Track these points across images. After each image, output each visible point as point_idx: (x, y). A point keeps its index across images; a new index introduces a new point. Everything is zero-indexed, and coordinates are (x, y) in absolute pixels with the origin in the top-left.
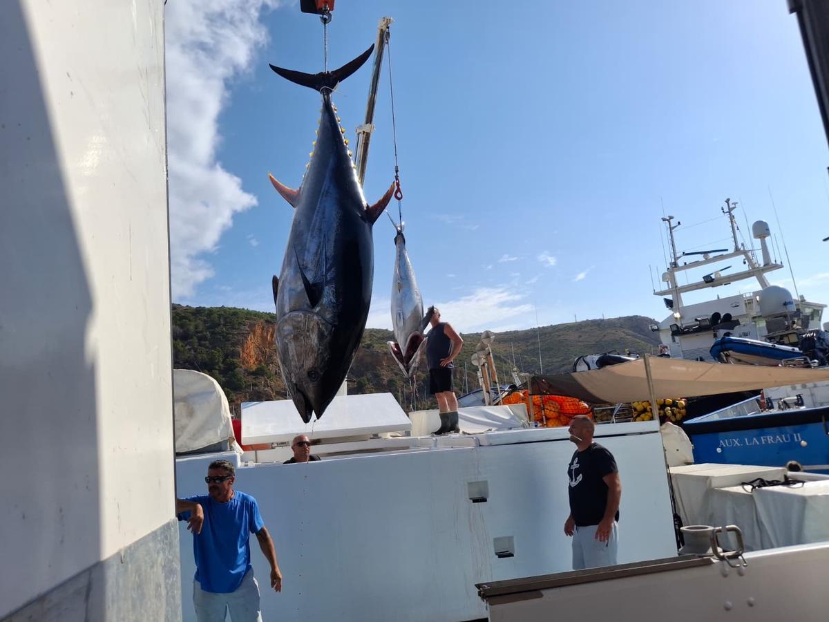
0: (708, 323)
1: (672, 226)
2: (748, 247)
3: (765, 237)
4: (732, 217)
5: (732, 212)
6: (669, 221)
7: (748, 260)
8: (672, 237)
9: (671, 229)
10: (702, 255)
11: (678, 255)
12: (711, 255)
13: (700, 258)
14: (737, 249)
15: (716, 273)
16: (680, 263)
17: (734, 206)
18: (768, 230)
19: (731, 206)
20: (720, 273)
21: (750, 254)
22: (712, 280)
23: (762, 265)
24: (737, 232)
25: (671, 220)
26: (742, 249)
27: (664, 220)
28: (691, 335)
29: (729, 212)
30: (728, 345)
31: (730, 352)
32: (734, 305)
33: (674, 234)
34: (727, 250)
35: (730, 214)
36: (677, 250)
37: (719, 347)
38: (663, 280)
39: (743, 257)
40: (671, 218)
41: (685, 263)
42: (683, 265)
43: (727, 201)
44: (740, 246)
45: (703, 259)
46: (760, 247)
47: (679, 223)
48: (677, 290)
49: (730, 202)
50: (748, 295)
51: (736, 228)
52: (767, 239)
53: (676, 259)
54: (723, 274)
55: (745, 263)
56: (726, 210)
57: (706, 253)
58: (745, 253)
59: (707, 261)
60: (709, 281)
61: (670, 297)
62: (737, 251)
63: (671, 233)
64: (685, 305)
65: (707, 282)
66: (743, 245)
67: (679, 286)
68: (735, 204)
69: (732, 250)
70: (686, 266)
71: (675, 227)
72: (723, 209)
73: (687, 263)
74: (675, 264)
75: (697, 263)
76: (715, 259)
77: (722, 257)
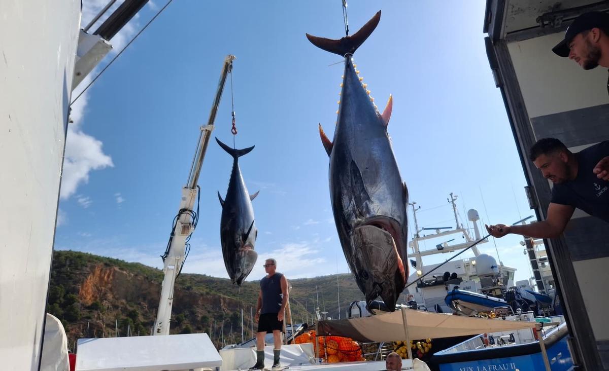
0: (441, 279)
1: (415, 208)
2: (465, 227)
3: (476, 220)
4: (454, 206)
5: (454, 202)
7: (466, 235)
9: (414, 211)
10: (435, 230)
11: (419, 229)
12: (441, 231)
13: (434, 232)
14: (458, 228)
15: (445, 243)
16: (421, 235)
18: (478, 215)
19: (454, 198)
20: (448, 243)
21: (466, 231)
22: (442, 249)
23: (475, 239)
24: (458, 216)
25: (414, 205)
26: (461, 228)
28: (431, 287)
30: (457, 296)
31: (458, 300)
32: (457, 267)
33: (416, 215)
34: (451, 228)
36: (419, 226)
37: (451, 297)
39: (462, 233)
40: (414, 203)
41: (424, 235)
43: (451, 194)
44: (460, 226)
45: (436, 233)
46: (473, 227)
47: (420, 207)
48: (419, 255)
49: (453, 195)
50: (466, 260)
51: (457, 213)
52: (478, 222)
53: (418, 232)
54: (450, 244)
55: (463, 237)
56: (451, 200)
57: (438, 229)
58: (463, 230)
59: (439, 235)
60: (440, 249)
61: (414, 259)
62: (459, 229)
63: (414, 214)
64: (424, 265)
65: (439, 249)
66: (462, 225)
67: (420, 251)
68: (456, 197)
69: (454, 228)
70: (425, 237)
71: (417, 209)
72: (448, 200)
73: (426, 235)
74: (417, 236)
75: (432, 236)
76: (445, 233)
77: (448, 233)
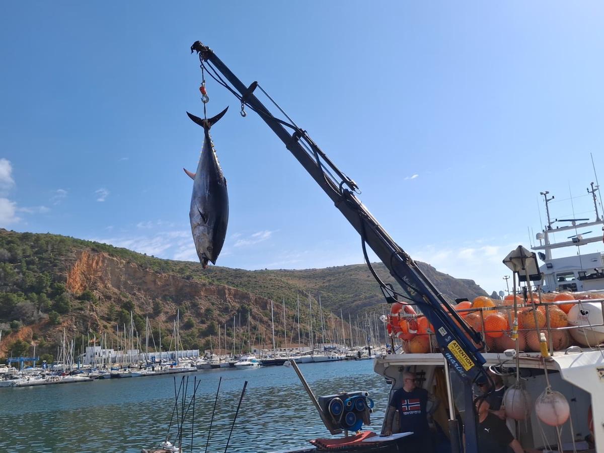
1: (547, 199)
4: (594, 196)
5: (595, 192)
6: (545, 194)
8: (547, 207)
9: (547, 201)
10: (571, 222)
11: (551, 221)
12: (577, 223)
13: (570, 224)
14: (598, 219)
15: (579, 236)
16: (554, 226)
17: (596, 188)
19: (594, 188)
20: (582, 236)
22: (579, 240)
25: (547, 195)
26: (602, 220)
27: (542, 194)
29: (593, 192)
32: (593, 260)
33: (548, 204)
34: (588, 219)
35: (593, 194)
36: (550, 217)
38: (537, 239)
39: (602, 225)
40: (547, 193)
41: (557, 227)
42: (556, 228)
43: (592, 184)
45: (572, 225)
47: (553, 197)
48: (548, 247)
49: (594, 185)
53: (550, 223)
54: (584, 237)
56: (591, 190)
57: (573, 221)
59: (575, 226)
60: (577, 241)
61: (543, 251)
62: (598, 221)
63: (547, 204)
64: (553, 258)
65: (574, 242)
66: (602, 217)
67: (550, 244)
68: (597, 186)
69: (594, 220)
70: (558, 229)
71: (550, 200)
72: (588, 190)
73: (559, 227)
74: (549, 227)
75: (567, 228)
76: (581, 225)
77: (586, 224)
